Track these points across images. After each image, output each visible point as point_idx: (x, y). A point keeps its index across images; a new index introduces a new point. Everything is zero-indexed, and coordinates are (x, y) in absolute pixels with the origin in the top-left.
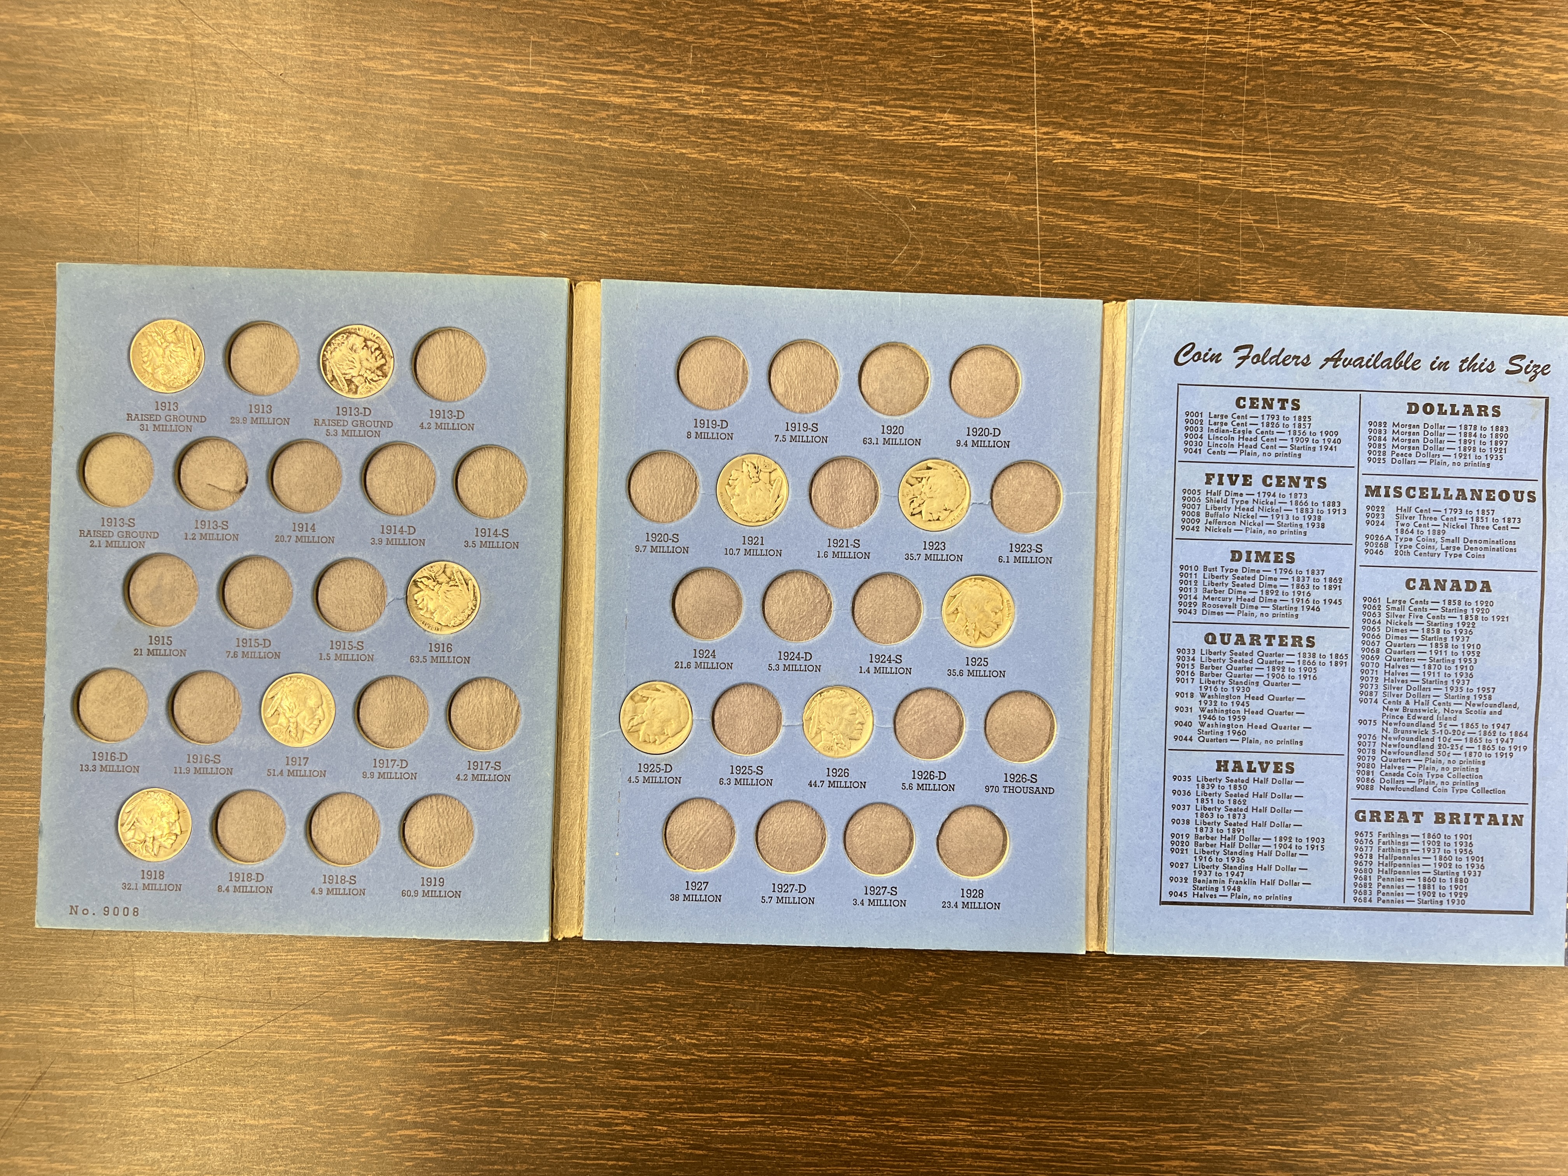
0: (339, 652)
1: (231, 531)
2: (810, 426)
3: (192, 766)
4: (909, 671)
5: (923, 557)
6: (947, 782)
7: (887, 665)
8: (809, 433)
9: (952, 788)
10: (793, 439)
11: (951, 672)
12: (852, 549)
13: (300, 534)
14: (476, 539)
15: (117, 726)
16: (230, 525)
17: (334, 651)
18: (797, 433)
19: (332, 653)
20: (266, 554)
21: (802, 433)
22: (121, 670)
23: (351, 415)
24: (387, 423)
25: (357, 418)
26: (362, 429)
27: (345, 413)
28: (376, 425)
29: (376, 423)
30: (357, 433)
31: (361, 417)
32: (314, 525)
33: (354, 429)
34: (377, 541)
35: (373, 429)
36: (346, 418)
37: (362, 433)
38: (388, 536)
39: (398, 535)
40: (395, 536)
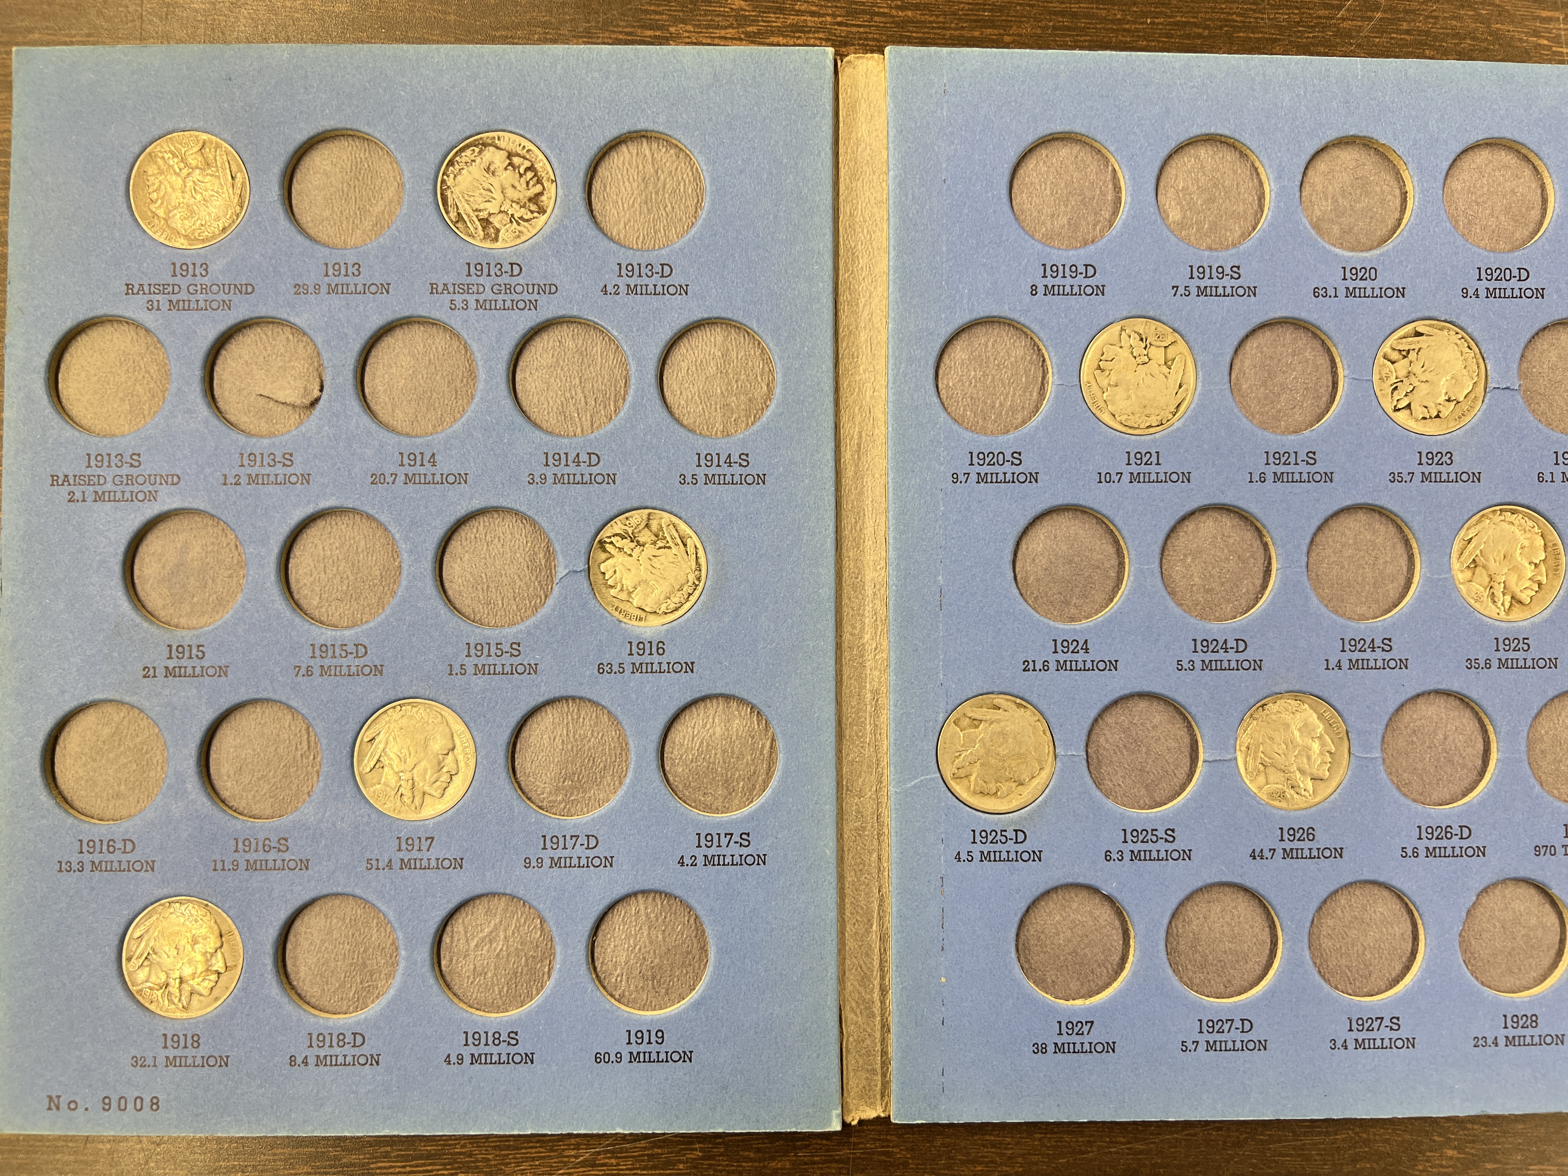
0: (481, 661)
1: (298, 469)
2: (1228, 271)
3: (241, 858)
4: (1403, 664)
5: (1418, 477)
6: (1473, 842)
7: (1368, 655)
8: (1227, 282)
9: (1481, 851)
10: (1202, 292)
11: (1472, 664)
12: (1303, 468)
13: (411, 471)
14: (698, 471)
15: (118, 796)
16: (297, 459)
17: (474, 660)
18: (1207, 282)
19: (470, 663)
20: (357, 505)
21: (1215, 282)
22: (122, 703)
23: (489, 275)
24: (548, 287)
25: (499, 280)
26: (508, 297)
27: (479, 273)
28: (530, 291)
29: (531, 287)
30: (500, 304)
31: (505, 279)
32: (433, 455)
33: (495, 297)
34: (537, 480)
35: (526, 297)
36: (481, 280)
37: (508, 304)
38: (555, 470)
39: (572, 469)
40: (567, 470)
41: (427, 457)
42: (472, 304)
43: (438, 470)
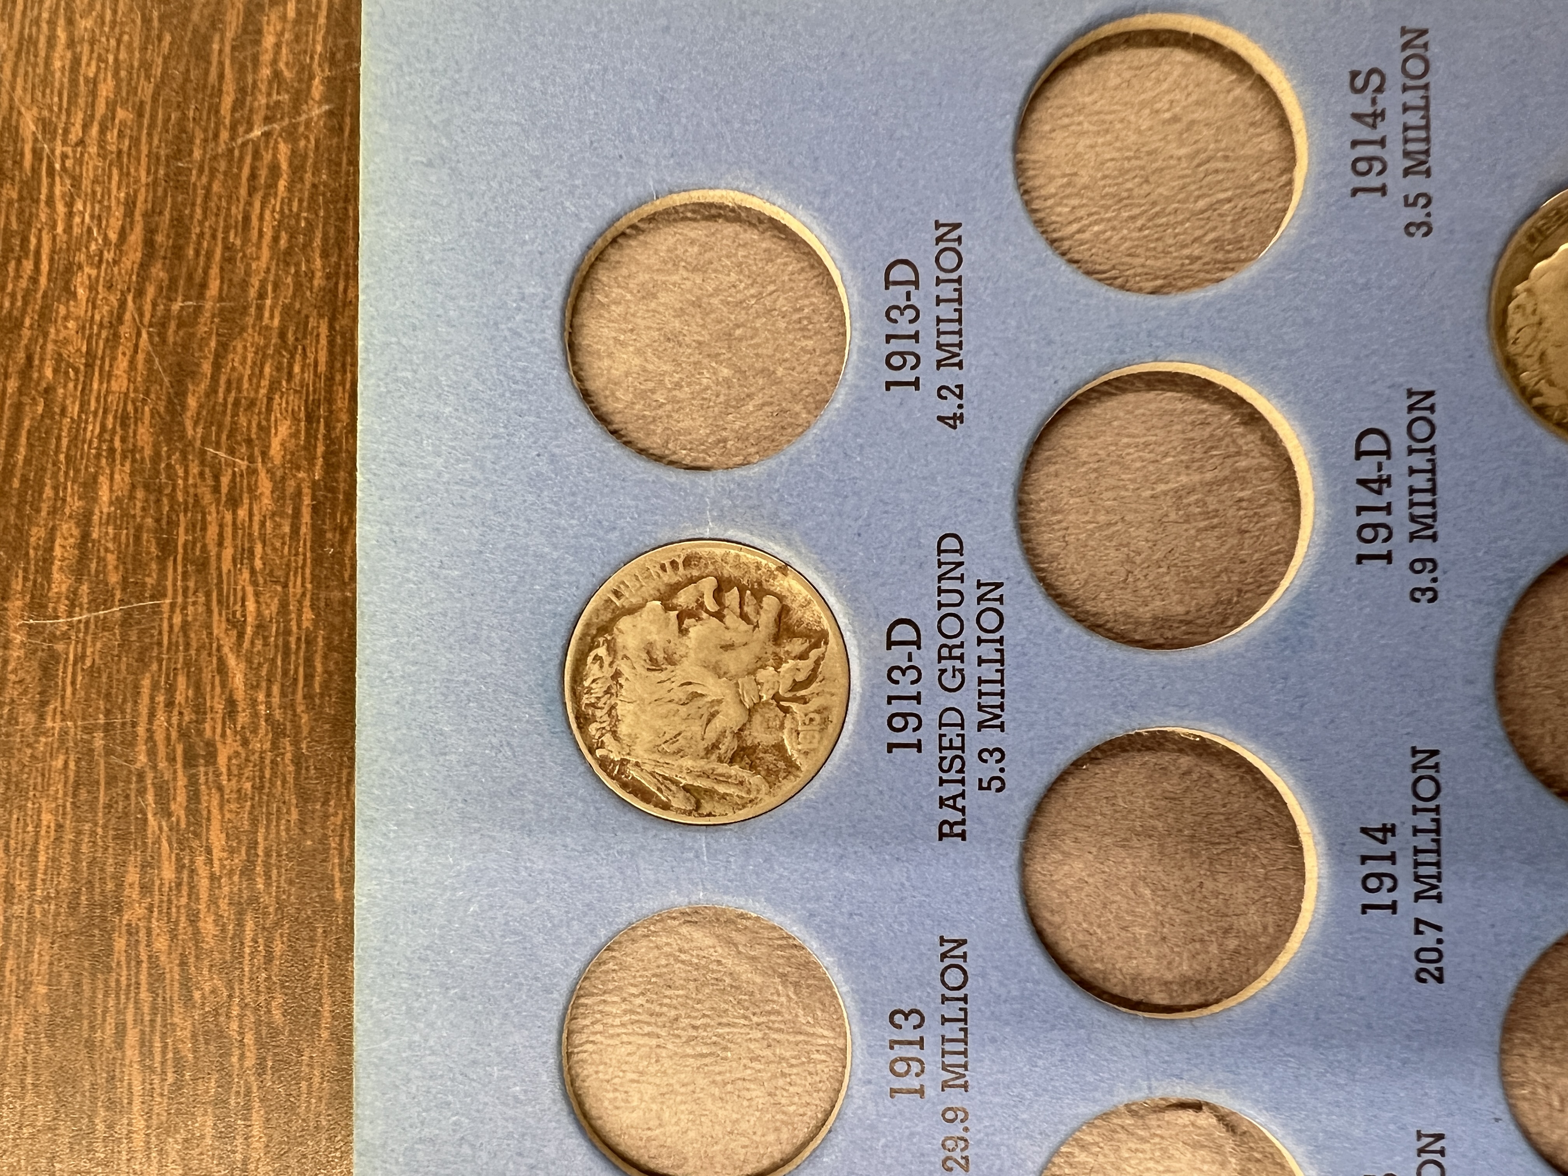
13: (1408, 887)
14: (1396, 192)
23: (917, 698)
24: (944, 557)
25: (930, 674)
26: (972, 652)
27: (913, 722)
28: (956, 598)
29: (945, 598)
30: (989, 672)
31: (926, 657)
32: (1364, 831)
33: (971, 683)
34: (1424, 580)
35: (969, 610)
36: (930, 719)
37: (988, 651)
38: (1400, 536)
39: (1398, 495)
40: (1401, 509)
41: (1372, 847)
42: (991, 738)
43: (1405, 822)
